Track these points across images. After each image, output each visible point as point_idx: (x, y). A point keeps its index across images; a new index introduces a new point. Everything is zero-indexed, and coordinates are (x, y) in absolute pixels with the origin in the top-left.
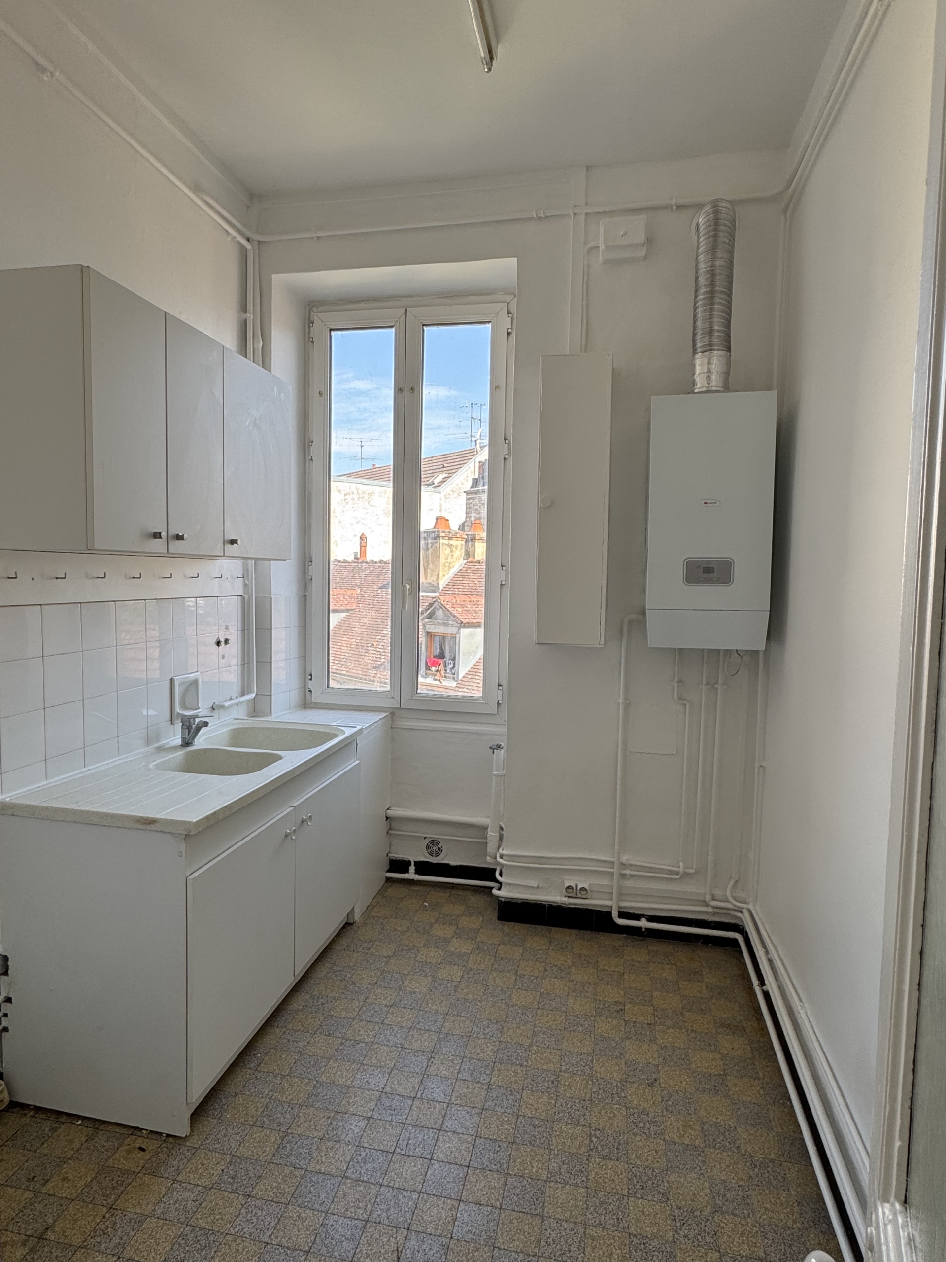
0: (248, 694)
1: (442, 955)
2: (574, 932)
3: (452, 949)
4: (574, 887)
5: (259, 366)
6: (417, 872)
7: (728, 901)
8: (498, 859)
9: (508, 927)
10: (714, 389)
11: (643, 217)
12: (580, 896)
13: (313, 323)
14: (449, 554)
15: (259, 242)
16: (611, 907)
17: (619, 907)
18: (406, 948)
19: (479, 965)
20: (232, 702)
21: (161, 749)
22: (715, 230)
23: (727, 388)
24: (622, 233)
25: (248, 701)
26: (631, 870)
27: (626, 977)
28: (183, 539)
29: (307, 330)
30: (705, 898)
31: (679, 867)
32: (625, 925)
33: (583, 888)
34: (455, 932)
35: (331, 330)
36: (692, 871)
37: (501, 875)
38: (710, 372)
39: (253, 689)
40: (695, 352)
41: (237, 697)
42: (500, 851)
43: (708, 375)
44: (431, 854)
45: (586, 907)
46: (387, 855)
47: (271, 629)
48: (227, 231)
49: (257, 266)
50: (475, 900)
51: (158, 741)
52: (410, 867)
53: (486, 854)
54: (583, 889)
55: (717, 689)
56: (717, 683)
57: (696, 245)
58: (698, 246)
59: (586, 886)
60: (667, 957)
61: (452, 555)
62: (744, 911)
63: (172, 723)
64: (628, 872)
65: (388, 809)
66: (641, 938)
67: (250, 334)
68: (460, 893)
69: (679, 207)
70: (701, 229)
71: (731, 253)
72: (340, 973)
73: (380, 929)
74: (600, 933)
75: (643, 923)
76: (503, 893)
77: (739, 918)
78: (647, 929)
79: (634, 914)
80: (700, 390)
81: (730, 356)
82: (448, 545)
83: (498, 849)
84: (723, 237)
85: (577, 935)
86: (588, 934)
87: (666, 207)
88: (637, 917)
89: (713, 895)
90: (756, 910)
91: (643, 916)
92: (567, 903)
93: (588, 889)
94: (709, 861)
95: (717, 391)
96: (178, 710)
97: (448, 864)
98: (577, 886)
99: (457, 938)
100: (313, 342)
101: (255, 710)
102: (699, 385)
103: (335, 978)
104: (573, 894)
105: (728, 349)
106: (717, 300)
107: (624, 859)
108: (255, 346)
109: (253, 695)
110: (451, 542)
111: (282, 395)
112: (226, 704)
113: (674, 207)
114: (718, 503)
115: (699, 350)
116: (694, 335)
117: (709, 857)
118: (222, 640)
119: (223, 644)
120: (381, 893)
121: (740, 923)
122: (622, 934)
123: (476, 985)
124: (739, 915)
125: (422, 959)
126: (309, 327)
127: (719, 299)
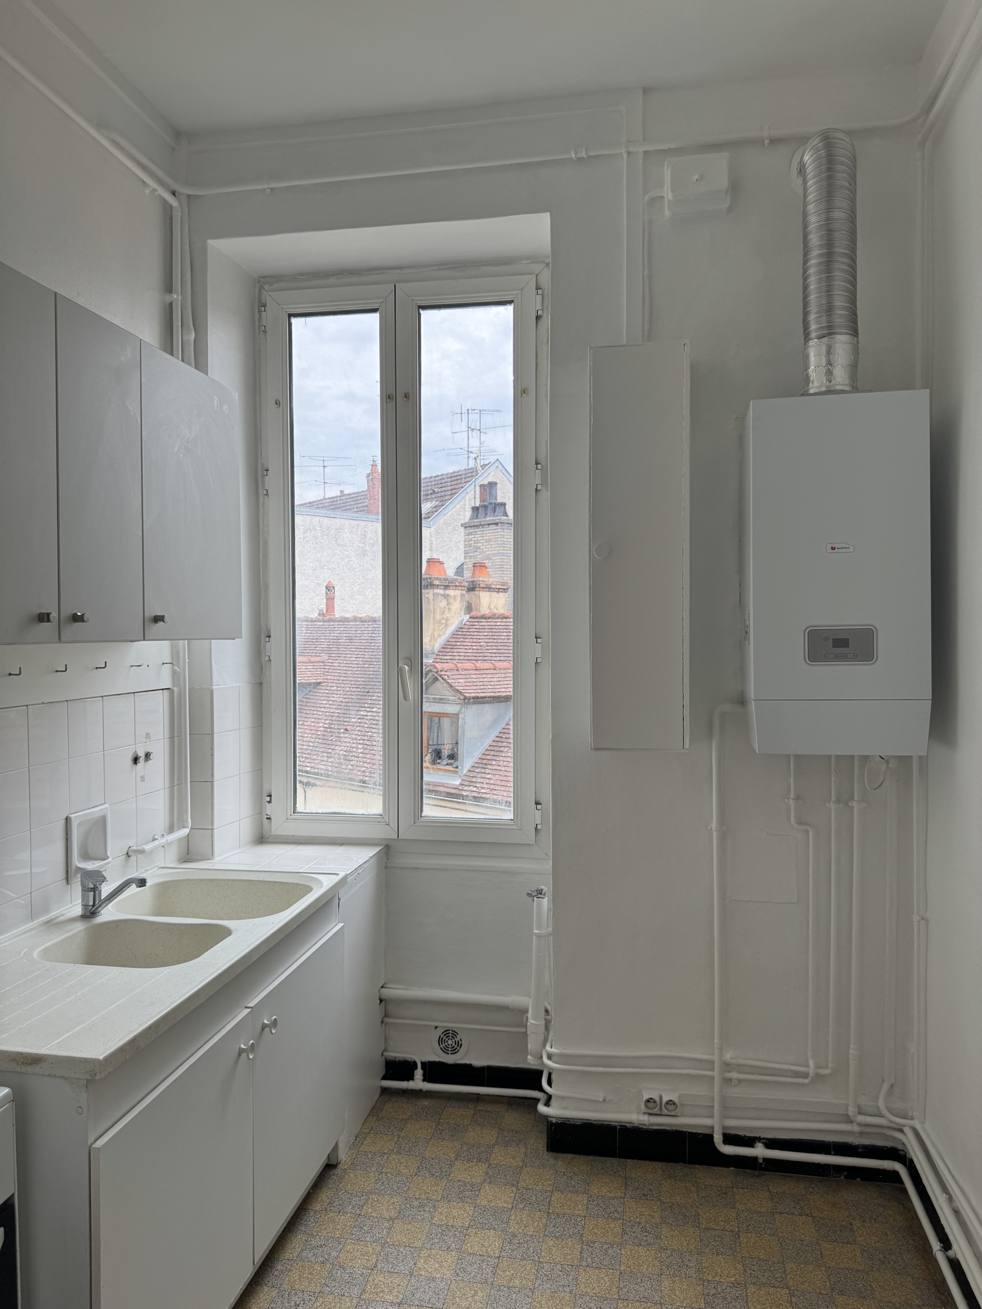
0: (179, 829)
1: (471, 1213)
2: (658, 1165)
3: (484, 1203)
4: (657, 1100)
5: (192, 367)
6: (426, 1079)
7: (882, 1116)
8: (545, 1059)
9: (562, 1162)
10: (838, 388)
11: (724, 156)
12: (665, 1111)
13: (265, 306)
14: (445, 607)
15: (189, 196)
16: (712, 1127)
17: (724, 1128)
18: (416, 1203)
19: (526, 1227)
20: (156, 843)
21: (52, 925)
22: (829, 169)
23: (855, 389)
24: (696, 177)
25: (180, 840)
26: (739, 1072)
27: (743, 1239)
28: (83, 621)
29: (257, 315)
30: (847, 1110)
31: (808, 1066)
32: (733, 1154)
33: (671, 1101)
34: (487, 1173)
35: (290, 316)
36: (827, 1071)
37: (550, 1083)
38: (831, 365)
39: (187, 821)
40: (807, 337)
41: (163, 835)
42: (548, 1048)
43: (829, 369)
44: (445, 1051)
45: (674, 1128)
46: (382, 1055)
47: (212, 734)
48: (144, 182)
49: (186, 226)
50: (512, 1118)
51: (46, 911)
52: (416, 1071)
53: (525, 1050)
54: (670, 1103)
55: (852, 808)
56: (852, 799)
57: (802, 193)
58: (805, 194)
59: (674, 1098)
60: (798, 1203)
61: (449, 609)
62: (907, 1130)
63: (68, 884)
64: (734, 1075)
65: (382, 987)
66: (757, 1173)
67: (177, 323)
68: (489, 1109)
69: (774, 141)
70: (809, 170)
71: (853, 200)
72: (321, 1250)
73: (377, 1173)
74: (697, 1166)
75: (759, 1151)
76: (552, 1111)
77: (899, 1140)
78: (765, 1160)
79: (745, 1136)
80: (817, 390)
81: (858, 342)
82: (443, 595)
83: (544, 1046)
84: (842, 180)
85: (664, 1172)
86: (679, 1169)
87: (756, 142)
88: (749, 1142)
89: (859, 1107)
90: (925, 1130)
91: (759, 1139)
92: (647, 1124)
93: (677, 1102)
94: (851, 1056)
95: (842, 392)
96: (77, 862)
97: (470, 1065)
98: (661, 1097)
99: (490, 1183)
100: (265, 332)
101: (188, 854)
102: (816, 384)
103: (313, 1259)
104: (656, 1111)
105: (855, 332)
106: (837, 266)
107: (728, 1056)
108: (184, 339)
109: (186, 831)
110: (448, 592)
111: (225, 407)
112: (147, 847)
113: (766, 142)
114: (851, 549)
115: (813, 335)
116: (806, 314)
117: (851, 1051)
118: (141, 754)
119: (142, 760)
120: (375, 1112)
121: (900, 1147)
122: (728, 1166)
123: (523, 1263)
124: (898, 1135)
125: (442, 1220)
126: (260, 312)
127: (841, 264)
